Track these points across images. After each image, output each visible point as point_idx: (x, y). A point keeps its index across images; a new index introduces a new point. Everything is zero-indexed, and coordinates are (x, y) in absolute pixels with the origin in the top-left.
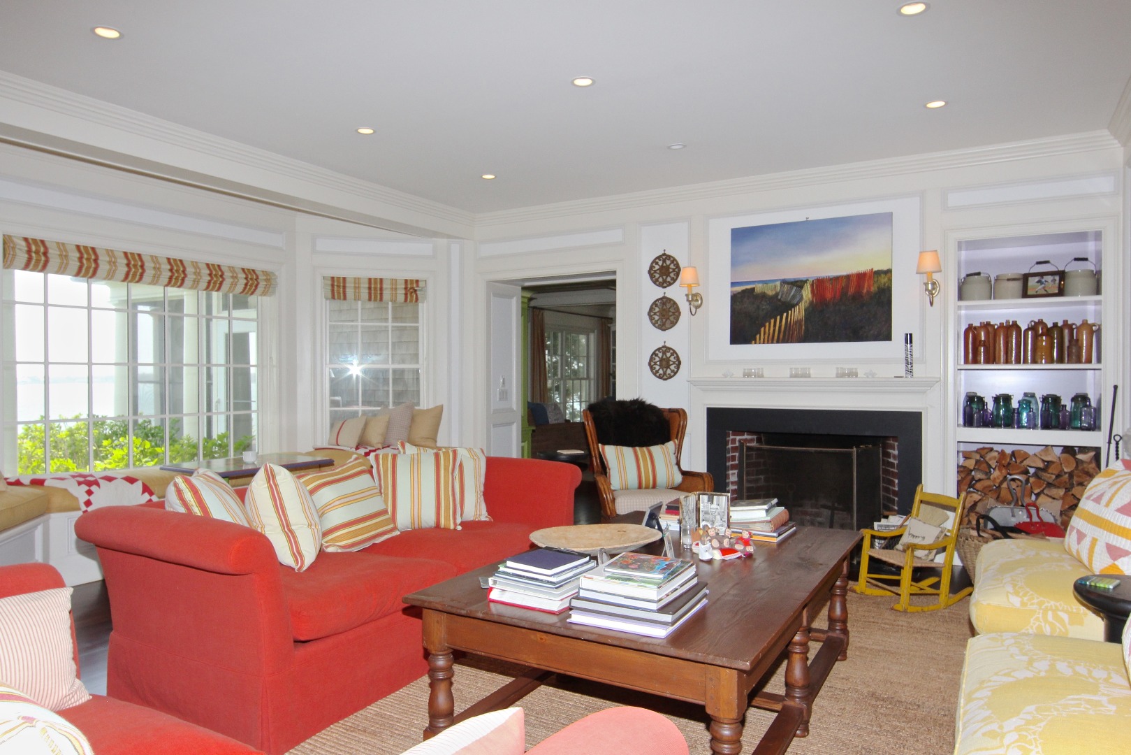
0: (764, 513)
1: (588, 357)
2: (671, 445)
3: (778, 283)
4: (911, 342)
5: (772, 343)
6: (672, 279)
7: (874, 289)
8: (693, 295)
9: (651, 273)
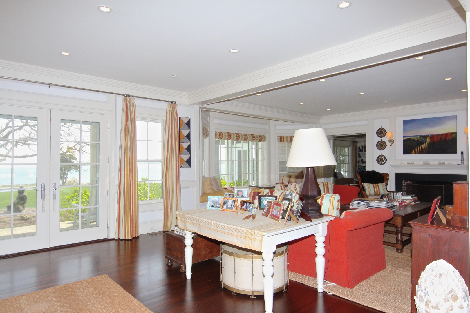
0: (410, 197)
1: (348, 155)
2: (384, 184)
3: (419, 137)
4: (463, 154)
5: (417, 154)
6: (384, 135)
7: (450, 138)
8: (391, 140)
9: (377, 133)
